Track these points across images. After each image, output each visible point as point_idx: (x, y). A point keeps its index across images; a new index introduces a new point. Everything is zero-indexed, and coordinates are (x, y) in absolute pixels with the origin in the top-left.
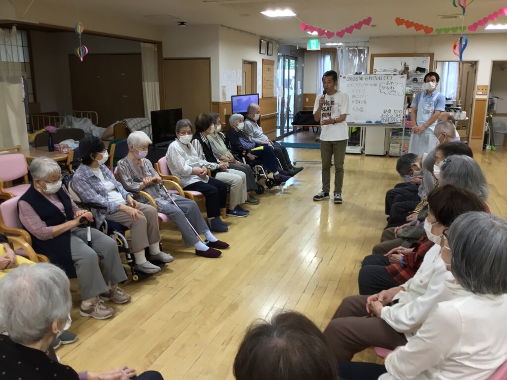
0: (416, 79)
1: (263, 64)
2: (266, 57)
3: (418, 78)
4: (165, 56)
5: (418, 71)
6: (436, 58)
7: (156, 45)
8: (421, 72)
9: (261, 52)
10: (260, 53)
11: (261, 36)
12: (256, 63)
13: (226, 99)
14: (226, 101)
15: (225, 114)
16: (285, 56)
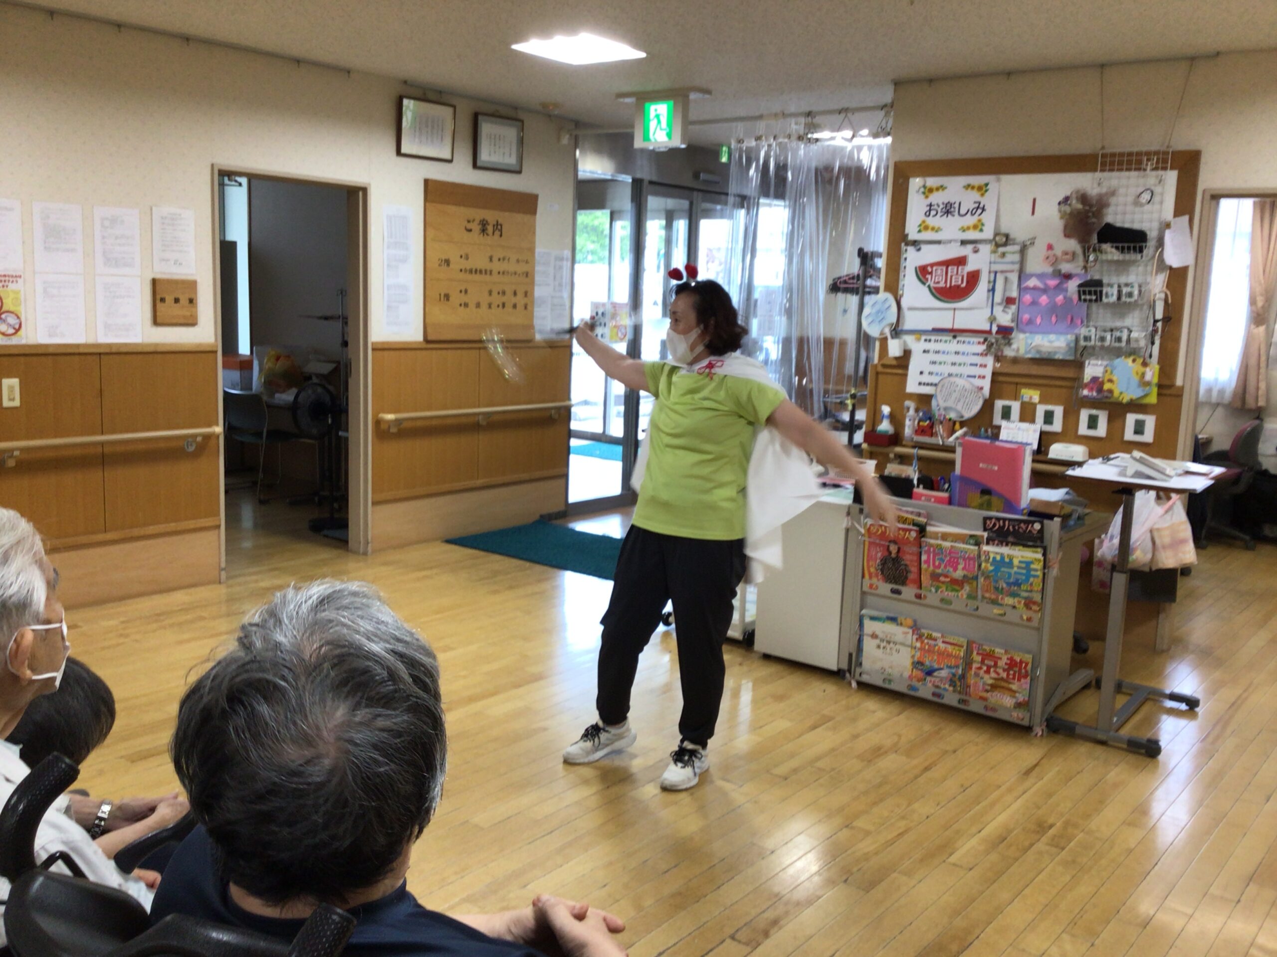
0: (1099, 283)
2: (461, 174)
3: (1105, 281)
5: (1106, 247)
6: (1207, 180)
8: (1122, 250)
9: (405, 149)
10: (399, 153)
11: (405, 82)
12: (364, 190)
13: (22, 332)
14: (24, 342)
15: (6, 403)
16: (646, 183)
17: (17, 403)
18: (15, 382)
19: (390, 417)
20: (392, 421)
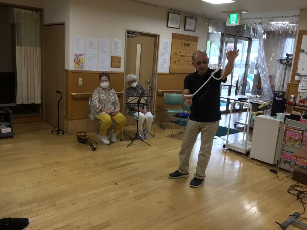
1: (172, 38)
2: (181, 32)
10: (167, 26)
11: (170, 9)
12: (159, 36)
13: (83, 68)
14: (84, 70)
15: (79, 84)
16: (225, 34)
17: (82, 84)
18: (81, 79)
20: (161, 92)
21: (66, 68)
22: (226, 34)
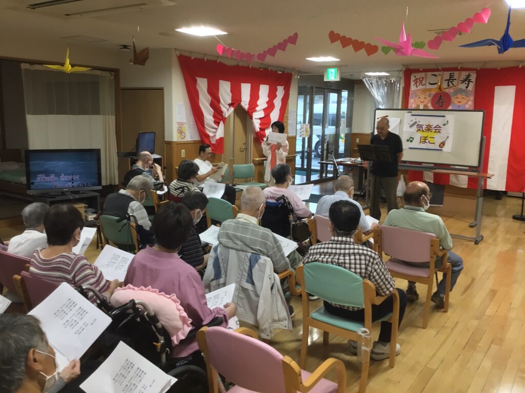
4: (124, 84)
7: (113, 73)
14: (186, 140)
15: (182, 156)
16: (314, 88)
17: (184, 156)
18: (184, 151)
19: (257, 159)
20: (257, 160)
21: (166, 139)
22: (316, 87)
